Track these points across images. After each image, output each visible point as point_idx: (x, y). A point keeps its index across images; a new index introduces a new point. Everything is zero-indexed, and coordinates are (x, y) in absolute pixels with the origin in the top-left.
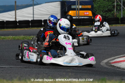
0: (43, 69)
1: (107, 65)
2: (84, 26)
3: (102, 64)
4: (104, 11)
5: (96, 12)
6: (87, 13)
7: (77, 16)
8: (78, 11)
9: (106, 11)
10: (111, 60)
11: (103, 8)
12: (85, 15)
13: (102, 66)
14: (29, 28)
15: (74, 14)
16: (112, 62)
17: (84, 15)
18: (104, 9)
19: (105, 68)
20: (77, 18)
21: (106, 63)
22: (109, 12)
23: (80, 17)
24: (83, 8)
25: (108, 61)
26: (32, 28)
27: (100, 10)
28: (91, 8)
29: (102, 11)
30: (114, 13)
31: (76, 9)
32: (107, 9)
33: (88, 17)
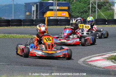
0: (25, 66)
1: (84, 64)
2: (61, 26)
3: (79, 62)
4: (79, 13)
5: (72, 13)
6: (64, 14)
7: (55, 17)
8: (55, 12)
9: (82, 12)
10: (87, 59)
11: (79, 9)
12: (62, 16)
13: (79, 64)
14: (9, 27)
15: (52, 15)
16: (88, 60)
17: (60, 16)
18: (80, 11)
19: (82, 66)
20: (55, 18)
21: (83, 61)
22: (85, 14)
23: (57, 18)
24: (60, 9)
25: (85, 60)
26: (12, 27)
27: (76, 11)
28: (67, 10)
29: (78, 12)
30: (89, 14)
31: (54, 10)
32: (82, 11)
33: (65, 18)
